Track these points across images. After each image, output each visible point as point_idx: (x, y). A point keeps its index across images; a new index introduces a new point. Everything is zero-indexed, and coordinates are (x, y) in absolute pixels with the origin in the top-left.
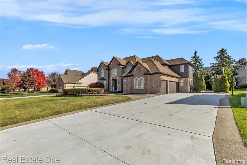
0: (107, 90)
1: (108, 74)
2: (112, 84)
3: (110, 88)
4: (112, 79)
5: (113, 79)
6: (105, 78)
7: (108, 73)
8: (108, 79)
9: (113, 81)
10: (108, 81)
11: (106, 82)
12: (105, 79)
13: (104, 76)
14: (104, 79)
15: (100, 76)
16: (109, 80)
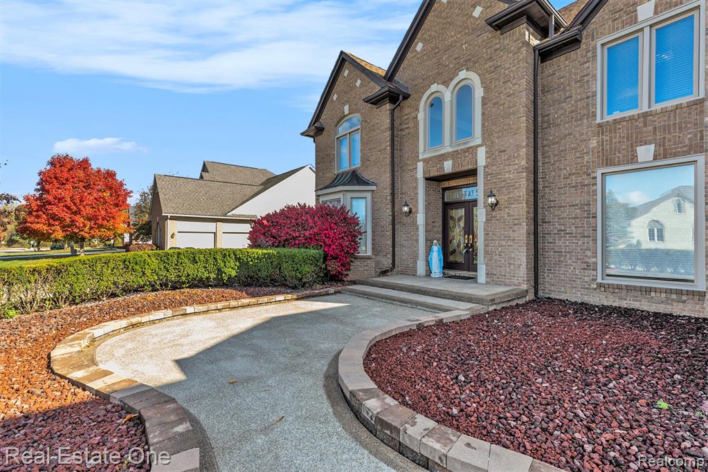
0: (377, 263)
1: (388, 134)
2: (421, 219)
3: (402, 254)
4: (420, 174)
5: (434, 173)
6: (366, 175)
7: (392, 128)
8: (388, 175)
9: (427, 194)
10: (393, 194)
11: (374, 203)
12: (366, 183)
13: (357, 163)
14: (355, 178)
15: (332, 161)
16: (398, 185)
